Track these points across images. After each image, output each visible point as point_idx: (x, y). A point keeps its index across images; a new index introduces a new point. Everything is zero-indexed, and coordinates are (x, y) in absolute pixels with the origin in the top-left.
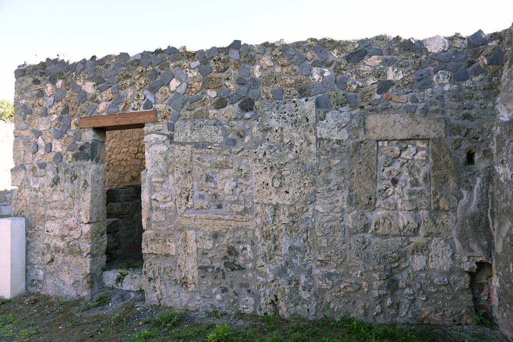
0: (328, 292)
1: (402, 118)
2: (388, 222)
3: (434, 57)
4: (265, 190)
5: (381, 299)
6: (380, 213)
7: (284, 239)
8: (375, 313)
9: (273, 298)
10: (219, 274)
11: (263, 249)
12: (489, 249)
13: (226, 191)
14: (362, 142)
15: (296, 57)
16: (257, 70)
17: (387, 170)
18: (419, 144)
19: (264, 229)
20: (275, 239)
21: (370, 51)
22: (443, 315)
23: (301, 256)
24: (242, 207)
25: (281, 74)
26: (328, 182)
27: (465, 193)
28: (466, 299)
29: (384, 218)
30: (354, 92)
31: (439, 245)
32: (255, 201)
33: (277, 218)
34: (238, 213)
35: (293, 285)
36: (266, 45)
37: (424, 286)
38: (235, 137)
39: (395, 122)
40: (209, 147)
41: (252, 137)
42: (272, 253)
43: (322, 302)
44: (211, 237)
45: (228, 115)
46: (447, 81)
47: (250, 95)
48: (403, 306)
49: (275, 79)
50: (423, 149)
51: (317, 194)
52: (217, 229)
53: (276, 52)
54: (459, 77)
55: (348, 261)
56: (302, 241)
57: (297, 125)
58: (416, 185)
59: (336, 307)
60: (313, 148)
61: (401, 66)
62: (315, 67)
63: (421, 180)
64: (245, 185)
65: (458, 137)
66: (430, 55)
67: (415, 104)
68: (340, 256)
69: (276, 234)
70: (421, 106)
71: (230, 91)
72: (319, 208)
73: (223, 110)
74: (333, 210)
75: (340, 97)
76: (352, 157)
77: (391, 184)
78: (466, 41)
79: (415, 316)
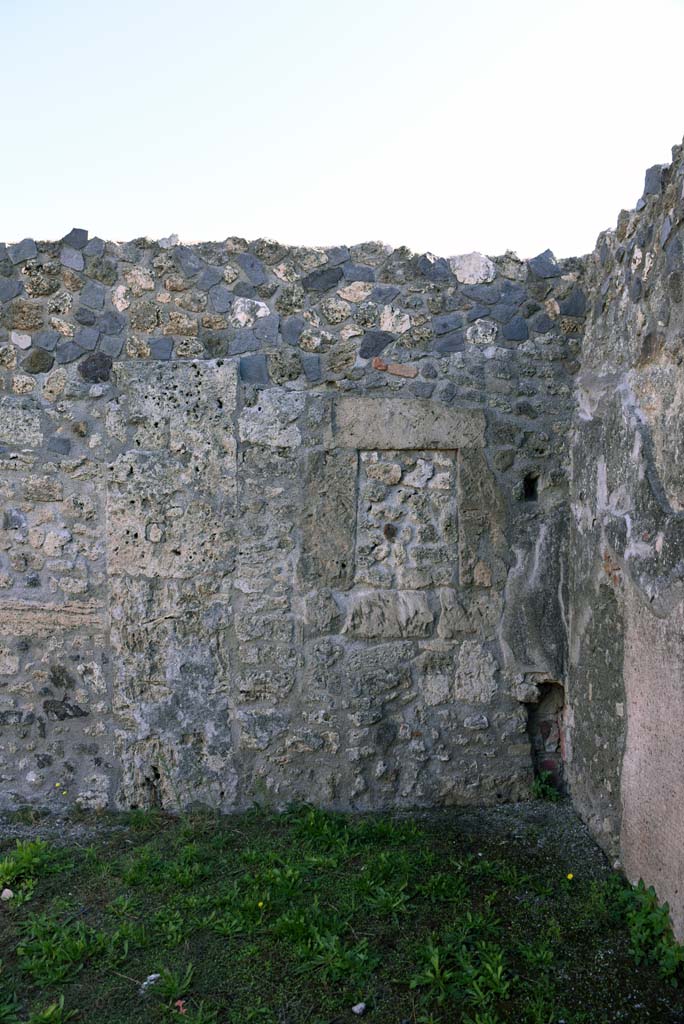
0: (260, 755)
1: (406, 408)
2: (377, 611)
3: (469, 293)
4: (130, 547)
5: (364, 763)
6: (362, 594)
7: (170, 650)
8: (353, 793)
9: (149, 773)
10: (33, 727)
11: (127, 668)
12: (559, 660)
13: (49, 549)
14: (327, 452)
15: (201, 274)
16: (120, 296)
17: (376, 508)
18: (438, 458)
19: (129, 628)
20: (152, 649)
21: (349, 271)
22: (478, 787)
23: (206, 683)
24: (82, 584)
25: (170, 307)
26: (260, 532)
27: (519, 553)
28: (520, 752)
29: (371, 605)
30: (317, 351)
31: (472, 654)
32: (110, 570)
33: (155, 606)
34: (73, 597)
35: (189, 745)
36: (141, 244)
37: (445, 735)
38: (69, 435)
39: (392, 414)
40: (12, 455)
41: (105, 436)
42: (145, 678)
43: (249, 777)
44: (16, 649)
45: (56, 386)
46: (490, 339)
47: (103, 348)
48: (406, 776)
49: (158, 317)
50: (446, 468)
51: (238, 557)
52: (28, 631)
53: (162, 260)
54: (511, 335)
55: (300, 690)
56: (207, 653)
57: (199, 415)
58: (432, 539)
59: (278, 785)
60: (230, 462)
61: (408, 306)
62: (240, 296)
63: (440, 529)
64: (90, 537)
65: (508, 447)
66: (462, 287)
67: (431, 381)
68: (283, 682)
69: (155, 639)
70: (442, 385)
71: (60, 336)
72: (243, 585)
73: (44, 377)
74: (270, 587)
75: (288, 361)
76: (308, 481)
77: (383, 536)
78: (524, 268)
79: (428, 794)
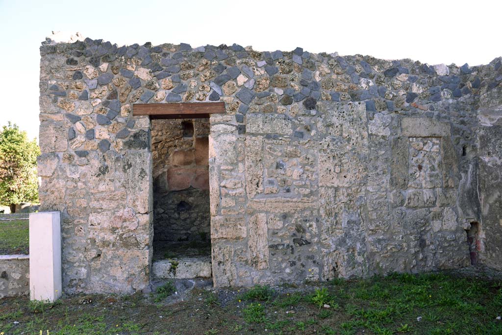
0: (378, 254)
1: (424, 122)
2: (417, 197)
3: (441, 79)
4: (328, 175)
5: (417, 253)
6: (410, 191)
7: (343, 215)
8: (412, 266)
9: (334, 265)
10: (288, 250)
11: (326, 225)
12: (478, 213)
13: (295, 176)
14: (399, 138)
15: (347, 68)
16: (318, 75)
17: (415, 159)
18: (434, 140)
19: (328, 208)
20: (336, 215)
21: (400, 70)
22: (453, 262)
23: (357, 227)
24: (308, 191)
25: (336, 81)
26: (376, 168)
27: (463, 175)
28: (465, 248)
29: (415, 195)
30: (391, 100)
31: (449, 212)
32: (320, 185)
33: (337, 198)
34: (305, 196)
35: (350, 253)
36: (323, 55)
37: (440, 243)
38: (303, 130)
39: (420, 124)
40: (280, 138)
41: (317, 131)
42: (334, 227)
43: (373, 263)
44: (281, 218)
45: (296, 110)
46: (449, 96)
47: (312, 96)
48: (429, 259)
49: (333, 84)
50: (437, 144)
51: (368, 178)
52: (286, 211)
53: (332, 61)
54: (456, 95)
55: (392, 228)
56: (357, 216)
57: (354, 123)
58: (434, 170)
59: (384, 265)
60: (366, 142)
61: (421, 83)
62: (363, 77)
63: (436, 166)
64: (311, 171)
65: (458, 136)
66: (439, 77)
67: (432, 112)
68: (386, 225)
69: (337, 211)
70: (436, 113)
71: (295, 90)
72: (370, 189)
73: (290, 107)
74: (380, 190)
75: (382, 103)
76: (393, 149)
77: (418, 169)
78: (459, 70)
79: (436, 265)
